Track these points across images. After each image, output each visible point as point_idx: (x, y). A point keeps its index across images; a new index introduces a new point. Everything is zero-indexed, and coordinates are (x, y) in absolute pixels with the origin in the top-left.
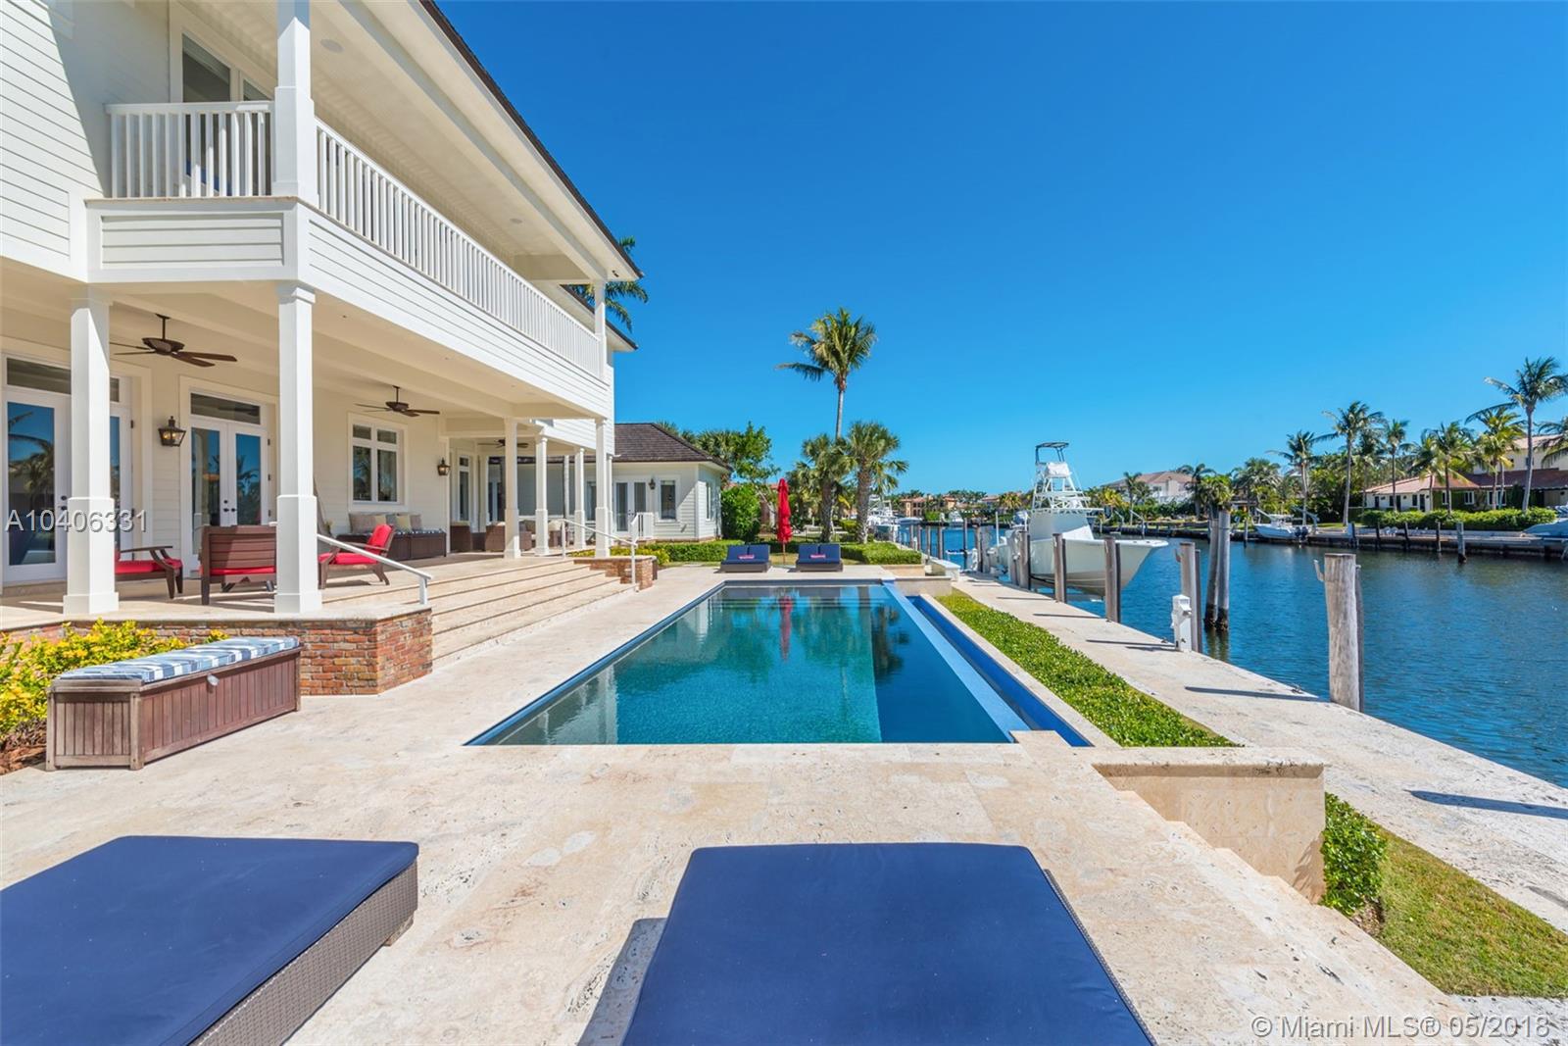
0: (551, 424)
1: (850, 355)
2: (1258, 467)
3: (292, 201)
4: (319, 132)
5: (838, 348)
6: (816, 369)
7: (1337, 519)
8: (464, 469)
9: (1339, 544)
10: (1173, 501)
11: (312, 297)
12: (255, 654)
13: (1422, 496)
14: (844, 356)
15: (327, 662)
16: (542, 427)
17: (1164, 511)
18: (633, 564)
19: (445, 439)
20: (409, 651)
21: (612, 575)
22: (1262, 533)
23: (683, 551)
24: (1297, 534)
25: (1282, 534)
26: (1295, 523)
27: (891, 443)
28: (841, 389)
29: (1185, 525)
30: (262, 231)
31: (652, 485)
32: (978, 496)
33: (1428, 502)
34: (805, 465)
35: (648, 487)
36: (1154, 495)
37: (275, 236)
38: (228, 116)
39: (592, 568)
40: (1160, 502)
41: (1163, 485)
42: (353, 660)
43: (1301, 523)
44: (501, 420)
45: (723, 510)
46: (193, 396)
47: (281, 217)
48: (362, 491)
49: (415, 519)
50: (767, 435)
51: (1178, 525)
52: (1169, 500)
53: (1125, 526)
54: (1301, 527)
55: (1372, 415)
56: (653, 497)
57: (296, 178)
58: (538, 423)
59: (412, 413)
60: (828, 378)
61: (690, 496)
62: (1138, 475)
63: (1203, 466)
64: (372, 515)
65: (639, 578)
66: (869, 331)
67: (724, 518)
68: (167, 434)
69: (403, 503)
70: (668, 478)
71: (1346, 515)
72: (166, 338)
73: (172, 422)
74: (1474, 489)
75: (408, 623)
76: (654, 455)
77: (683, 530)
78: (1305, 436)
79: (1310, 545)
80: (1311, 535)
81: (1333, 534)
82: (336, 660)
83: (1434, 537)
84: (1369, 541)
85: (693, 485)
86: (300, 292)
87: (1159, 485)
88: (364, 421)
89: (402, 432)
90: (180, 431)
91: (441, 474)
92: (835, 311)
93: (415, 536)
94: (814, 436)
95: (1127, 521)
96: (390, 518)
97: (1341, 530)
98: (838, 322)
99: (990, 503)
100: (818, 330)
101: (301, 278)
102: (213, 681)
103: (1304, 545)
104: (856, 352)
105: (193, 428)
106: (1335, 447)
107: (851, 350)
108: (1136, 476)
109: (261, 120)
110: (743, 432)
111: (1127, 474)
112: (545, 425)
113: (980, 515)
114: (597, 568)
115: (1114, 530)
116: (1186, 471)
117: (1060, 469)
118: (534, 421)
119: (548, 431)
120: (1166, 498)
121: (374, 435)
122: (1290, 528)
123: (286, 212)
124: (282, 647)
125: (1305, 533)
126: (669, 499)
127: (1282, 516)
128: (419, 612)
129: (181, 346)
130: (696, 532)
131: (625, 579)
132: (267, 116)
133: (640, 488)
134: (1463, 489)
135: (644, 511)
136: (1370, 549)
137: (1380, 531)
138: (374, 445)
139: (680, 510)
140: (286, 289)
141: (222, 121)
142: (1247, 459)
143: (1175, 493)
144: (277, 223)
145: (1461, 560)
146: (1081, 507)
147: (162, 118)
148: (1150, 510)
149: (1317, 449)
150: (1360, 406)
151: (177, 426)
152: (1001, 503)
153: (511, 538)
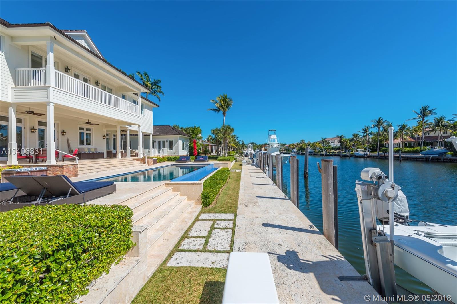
0: (131, 126)
1: (226, 106)
2: (355, 136)
3: (49, 87)
4: (56, 72)
5: (223, 104)
6: (218, 110)
7: (376, 150)
8: (114, 137)
9: (376, 157)
10: (336, 146)
11: (54, 104)
12: (38, 169)
13: (400, 144)
14: (225, 107)
15: (55, 173)
16: (128, 127)
17: (334, 149)
18: (146, 160)
19: (105, 130)
20: (72, 172)
21: (141, 162)
22: (356, 155)
23: (173, 158)
24: (365, 155)
25: (361, 155)
26: (364, 152)
27: (233, 130)
28: (224, 115)
29: (337, 153)
30: (44, 92)
31: (167, 141)
32: (284, 145)
33: (401, 146)
34: (211, 136)
35: (166, 142)
36: (331, 144)
37: (46, 93)
38: (38, 70)
39: (137, 161)
40: (333, 146)
41: (334, 141)
42: (59, 172)
43: (366, 152)
44: (116, 126)
45: (189, 148)
46: (39, 122)
47: (47, 90)
48: (82, 142)
49: (96, 149)
50: (200, 128)
51: (336, 152)
52: (335, 145)
53: (322, 153)
54: (366, 153)
55: (384, 121)
56: (167, 144)
57: (50, 82)
58: (126, 126)
59: (92, 124)
60: (221, 112)
61: (177, 144)
62: (326, 138)
63: (343, 135)
64: (84, 149)
65: (148, 163)
66: (231, 100)
67: (190, 150)
68: (32, 130)
69: (93, 146)
70: (171, 139)
71: (378, 149)
72: (31, 110)
73: (33, 127)
74: (414, 142)
75: (72, 166)
76: (167, 134)
77: (175, 153)
78: (368, 127)
79: (368, 158)
80: (369, 155)
81: (374, 155)
82: (56, 173)
83: (398, 155)
84: (383, 156)
85: (177, 141)
86: (51, 104)
87: (333, 141)
88: (82, 126)
89: (93, 129)
90: (35, 129)
91: (104, 138)
92: (222, 95)
93: (95, 153)
94: (214, 128)
95: (322, 152)
96: (89, 149)
97: (376, 154)
98: (223, 97)
99: (287, 146)
100: (218, 99)
101: (51, 101)
102: (29, 173)
103: (367, 158)
104: (228, 106)
105: (39, 129)
106: (375, 130)
107: (227, 105)
108: (325, 139)
109: (44, 71)
110: (193, 127)
111: (322, 138)
112: (129, 127)
113: (284, 150)
114: (138, 161)
115: (318, 154)
116: (338, 137)
117: (274, 137)
118: (125, 126)
119: (130, 128)
120: (334, 145)
121: (85, 129)
122: (363, 153)
123: (48, 89)
124: (44, 169)
125: (367, 154)
126: (171, 145)
127: (361, 150)
128: (75, 164)
129: (34, 112)
130: (178, 153)
131: (144, 163)
132: (45, 70)
133: (164, 142)
134: (411, 142)
135: (165, 148)
136: (383, 159)
137: (386, 154)
138: (85, 132)
139: (174, 148)
140: (48, 103)
141: (37, 71)
142: (353, 134)
143: (336, 144)
144: (47, 91)
145: (401, 161)
146: (278, 147)
147: (28, 71)
148: (329, 148)
149: (370, 131)
150: (381, 118)
151: (34, 128)
152: (289, 147)
153: (118, 154)
